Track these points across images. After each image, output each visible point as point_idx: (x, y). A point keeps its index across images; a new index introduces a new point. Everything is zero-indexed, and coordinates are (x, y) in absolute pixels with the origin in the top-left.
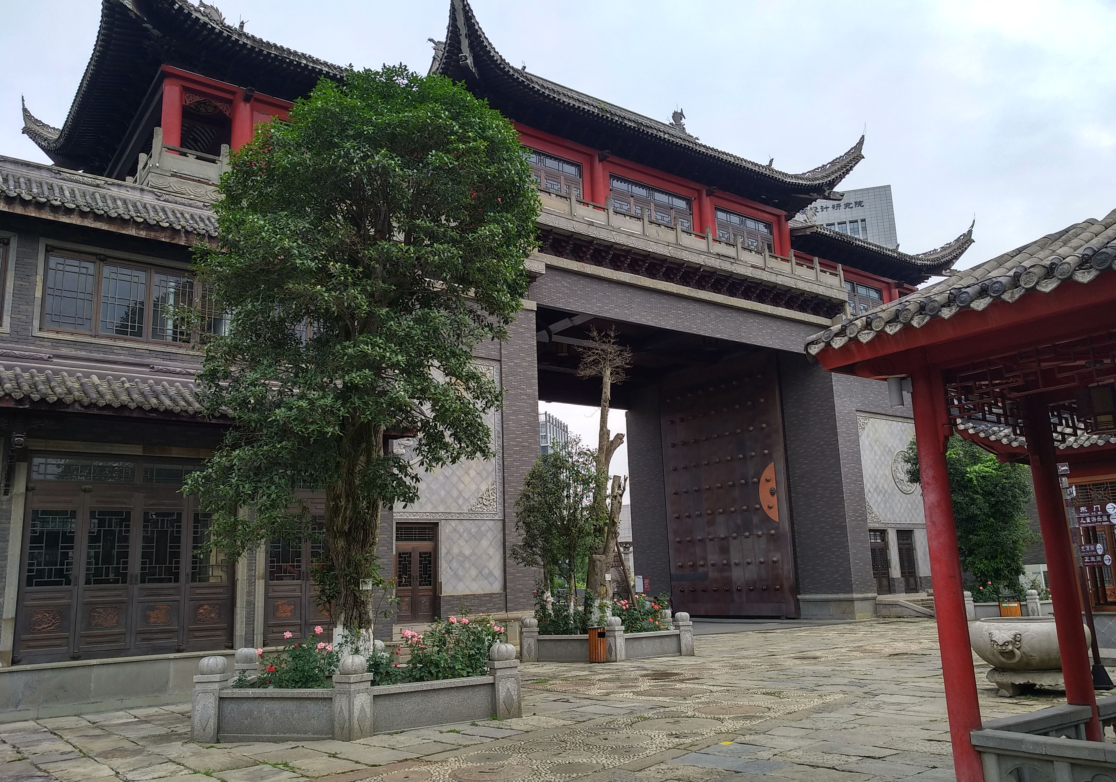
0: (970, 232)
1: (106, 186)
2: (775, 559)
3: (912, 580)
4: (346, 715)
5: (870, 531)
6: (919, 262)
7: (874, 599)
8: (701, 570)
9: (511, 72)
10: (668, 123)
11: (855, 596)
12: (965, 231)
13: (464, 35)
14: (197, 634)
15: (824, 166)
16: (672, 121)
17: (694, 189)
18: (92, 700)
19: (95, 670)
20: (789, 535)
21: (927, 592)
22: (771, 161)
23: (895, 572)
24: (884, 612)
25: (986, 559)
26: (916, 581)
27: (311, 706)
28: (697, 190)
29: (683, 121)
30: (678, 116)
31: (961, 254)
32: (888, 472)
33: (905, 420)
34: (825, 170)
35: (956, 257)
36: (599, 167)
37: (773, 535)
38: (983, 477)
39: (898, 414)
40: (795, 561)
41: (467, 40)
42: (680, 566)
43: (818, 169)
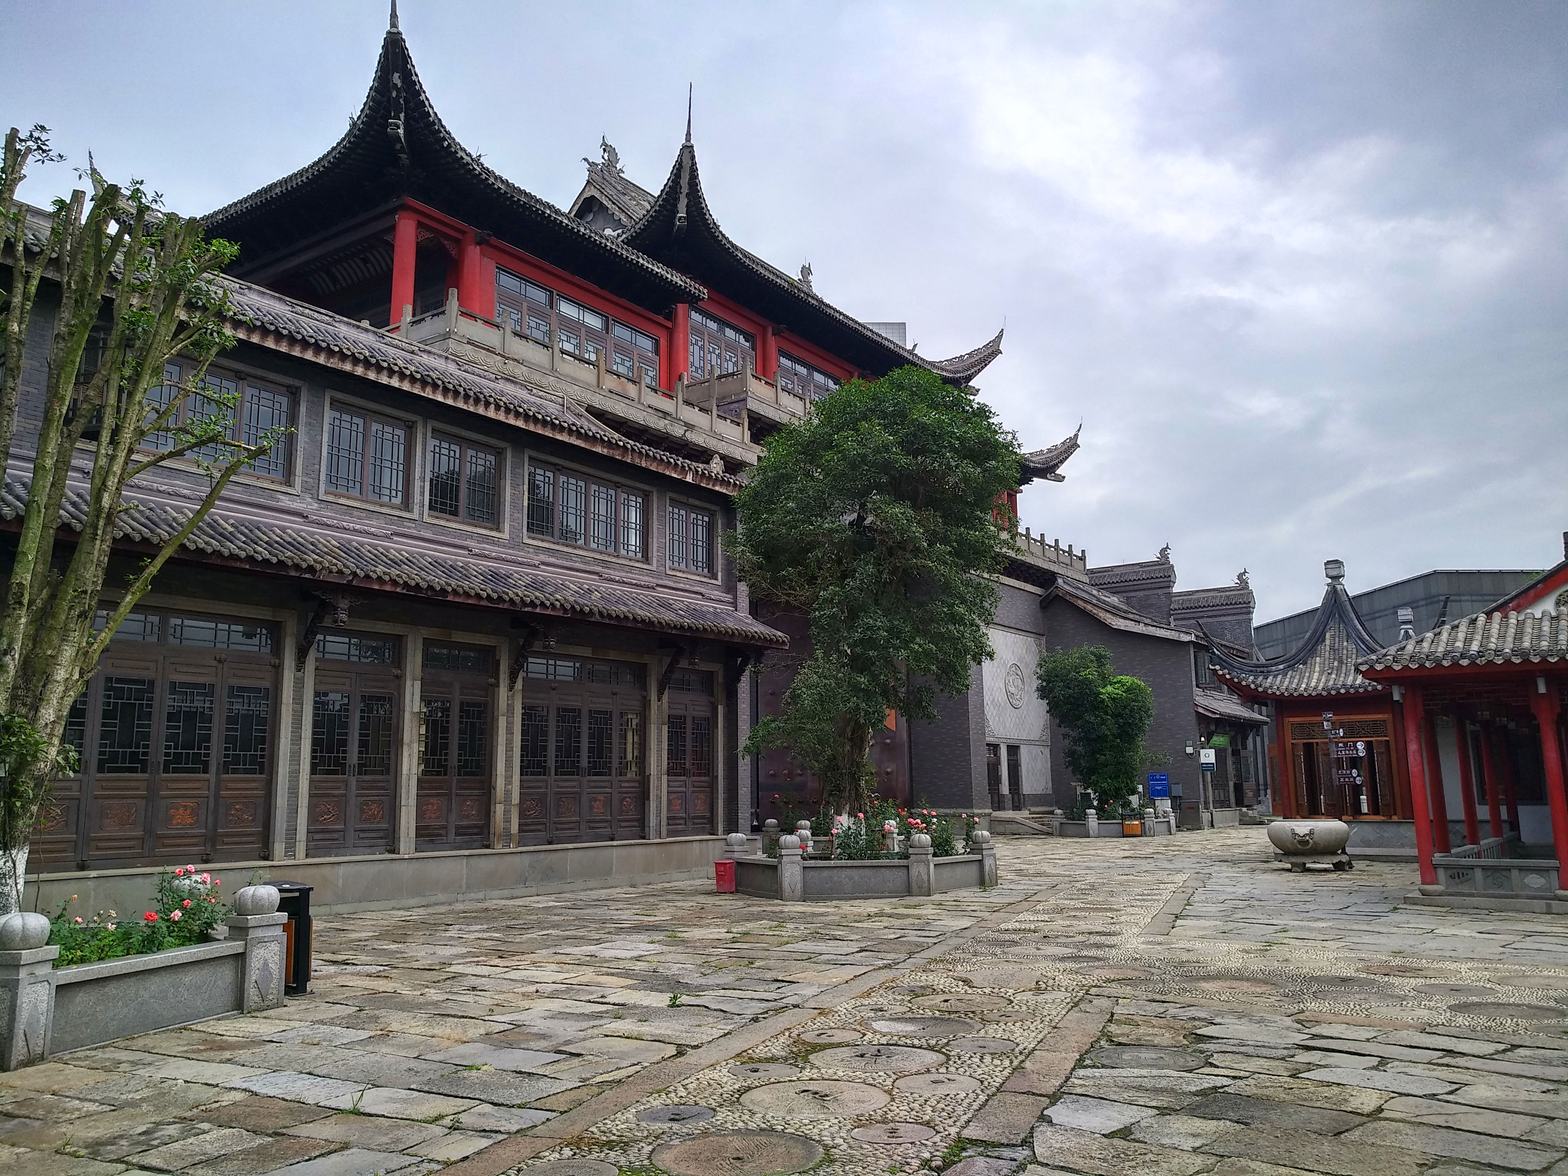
0: (1076, 436)
1: (419, 352)
2: (889, 770)
3: (1016, 797)
4: (925, 878)
5: (987, 745)
6: (1032, 464)
7: (990, 815)
8: (798, 779)
9: (720, 238)
10: (796, 279)
11: (976, 811)
12: (1072, 435)
13: (684, 194)
14: (623, 824)
15: (961, 356)
16: (801, 277)
17: (847, 370)
18: (569, 881)
19: (570, 853)
20: (906, 745)
21: (1030, 810)
22: (915, 346)
23: (1005, 789)
24: (1000, 829)
25: (1110, 778)
26: (1019, 799)
27: (887, 873)
28: (849, 372)
29: (810, 278)
30: (806, 271)
31: (1067, 458)
32: (1002, 686)
33: (1017, 632)
34: (963, 361)
35: (1062, 462)
36: (772, 341)
37: (889, 744)
38: (1114, 699)
39: (1012, 626)
40: (911, 773)
41: (686, 200)
42: (772, 775)
43: (955, 358)
